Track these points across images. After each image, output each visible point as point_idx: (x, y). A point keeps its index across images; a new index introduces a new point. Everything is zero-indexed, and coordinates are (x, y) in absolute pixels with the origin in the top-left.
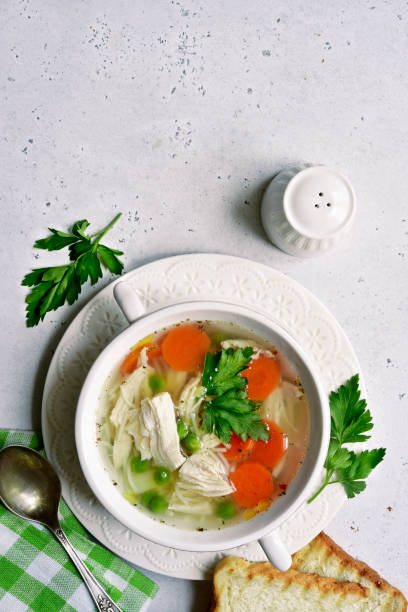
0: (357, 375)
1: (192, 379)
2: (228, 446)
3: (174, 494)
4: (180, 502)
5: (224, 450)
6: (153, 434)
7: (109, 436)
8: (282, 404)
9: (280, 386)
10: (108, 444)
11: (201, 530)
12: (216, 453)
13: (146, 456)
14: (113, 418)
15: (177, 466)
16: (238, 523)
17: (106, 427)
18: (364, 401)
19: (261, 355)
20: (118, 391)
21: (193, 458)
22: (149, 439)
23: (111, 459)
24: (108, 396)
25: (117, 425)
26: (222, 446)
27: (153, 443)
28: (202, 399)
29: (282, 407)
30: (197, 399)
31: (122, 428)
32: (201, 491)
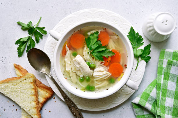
0: (132, 27)
1: (84, 48)
2: (104, 62)
3: (95, 83)
4: (98, 84)
5: (103, 64)
6: (80, 68)
7: (68, 76)
8: (113, 43)
9: (111, 38)
10: (69, 78)
11: (108, 89)
12: (101, 66)
13: (81, 76)
14: (67, 69)
15: (92, 75)
16: (118, 82)
17: (66, 73)
18: (137, 33)
19: (101, 32)
20: (65, 62)
21: (95, 70)
22: (80, 70)
23: (72, 81)
24: (63, 64)
25: (69, 71)
26: (102, 63)
27: (82, 71)
28: (90, 52)
29: (114, 44)
30: (88, 53)
31: (71, 72)
32: (102, 78)
